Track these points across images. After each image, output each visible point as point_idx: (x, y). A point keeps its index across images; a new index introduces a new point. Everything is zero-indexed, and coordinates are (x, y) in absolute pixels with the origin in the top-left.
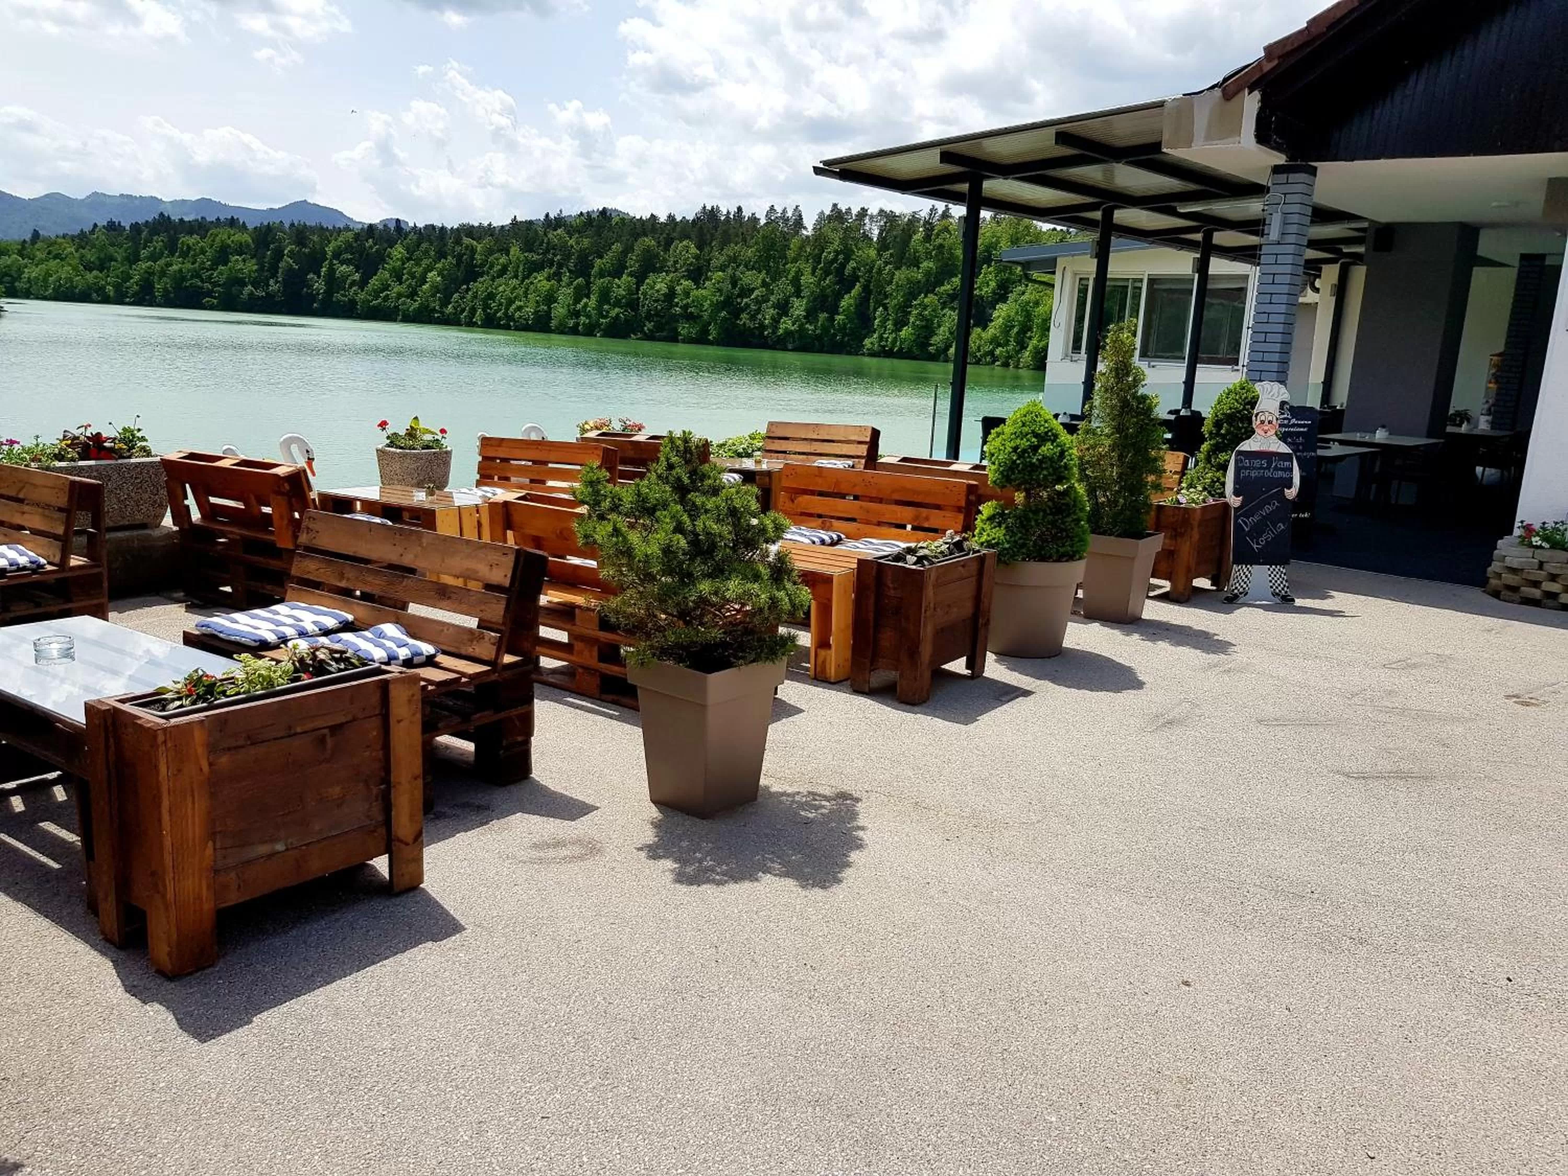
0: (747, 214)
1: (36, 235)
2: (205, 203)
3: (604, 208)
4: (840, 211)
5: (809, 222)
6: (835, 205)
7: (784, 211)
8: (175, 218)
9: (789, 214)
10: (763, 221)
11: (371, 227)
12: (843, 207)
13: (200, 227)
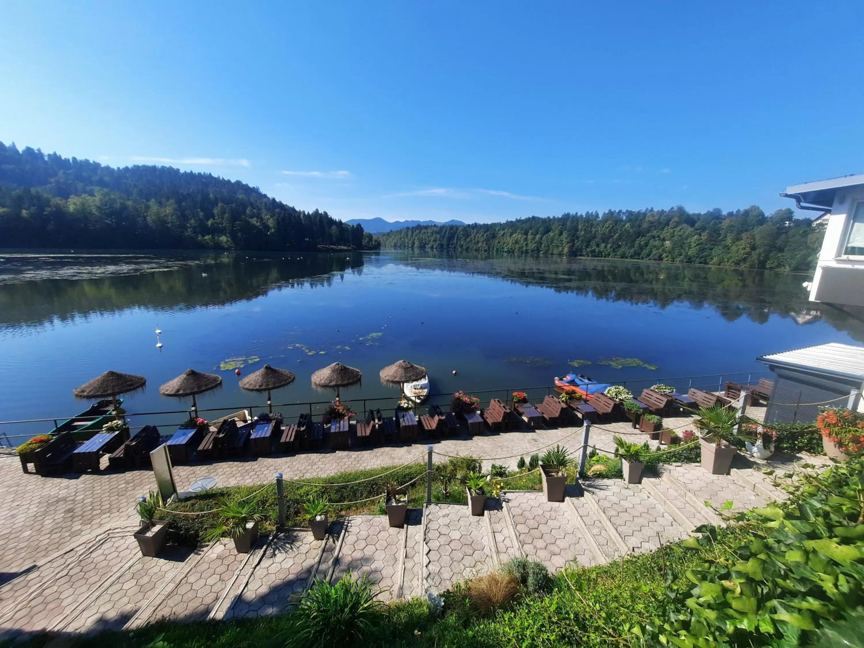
0: (579, 214)
1: (391, 231)
2: (430, 221)
3: (533, 217)
4: (612, 212)
5: (601, 216)
6: (610, 210)
7: (592, 213)
8: (422, 225)
9: (594, 213)
10: (584, 216)
11: (469, 225)
12: (613, 210)
13: (426, 227)
